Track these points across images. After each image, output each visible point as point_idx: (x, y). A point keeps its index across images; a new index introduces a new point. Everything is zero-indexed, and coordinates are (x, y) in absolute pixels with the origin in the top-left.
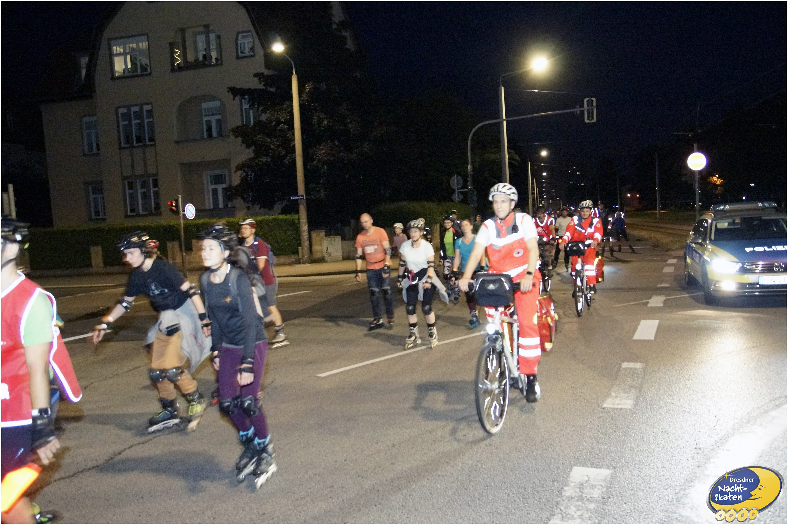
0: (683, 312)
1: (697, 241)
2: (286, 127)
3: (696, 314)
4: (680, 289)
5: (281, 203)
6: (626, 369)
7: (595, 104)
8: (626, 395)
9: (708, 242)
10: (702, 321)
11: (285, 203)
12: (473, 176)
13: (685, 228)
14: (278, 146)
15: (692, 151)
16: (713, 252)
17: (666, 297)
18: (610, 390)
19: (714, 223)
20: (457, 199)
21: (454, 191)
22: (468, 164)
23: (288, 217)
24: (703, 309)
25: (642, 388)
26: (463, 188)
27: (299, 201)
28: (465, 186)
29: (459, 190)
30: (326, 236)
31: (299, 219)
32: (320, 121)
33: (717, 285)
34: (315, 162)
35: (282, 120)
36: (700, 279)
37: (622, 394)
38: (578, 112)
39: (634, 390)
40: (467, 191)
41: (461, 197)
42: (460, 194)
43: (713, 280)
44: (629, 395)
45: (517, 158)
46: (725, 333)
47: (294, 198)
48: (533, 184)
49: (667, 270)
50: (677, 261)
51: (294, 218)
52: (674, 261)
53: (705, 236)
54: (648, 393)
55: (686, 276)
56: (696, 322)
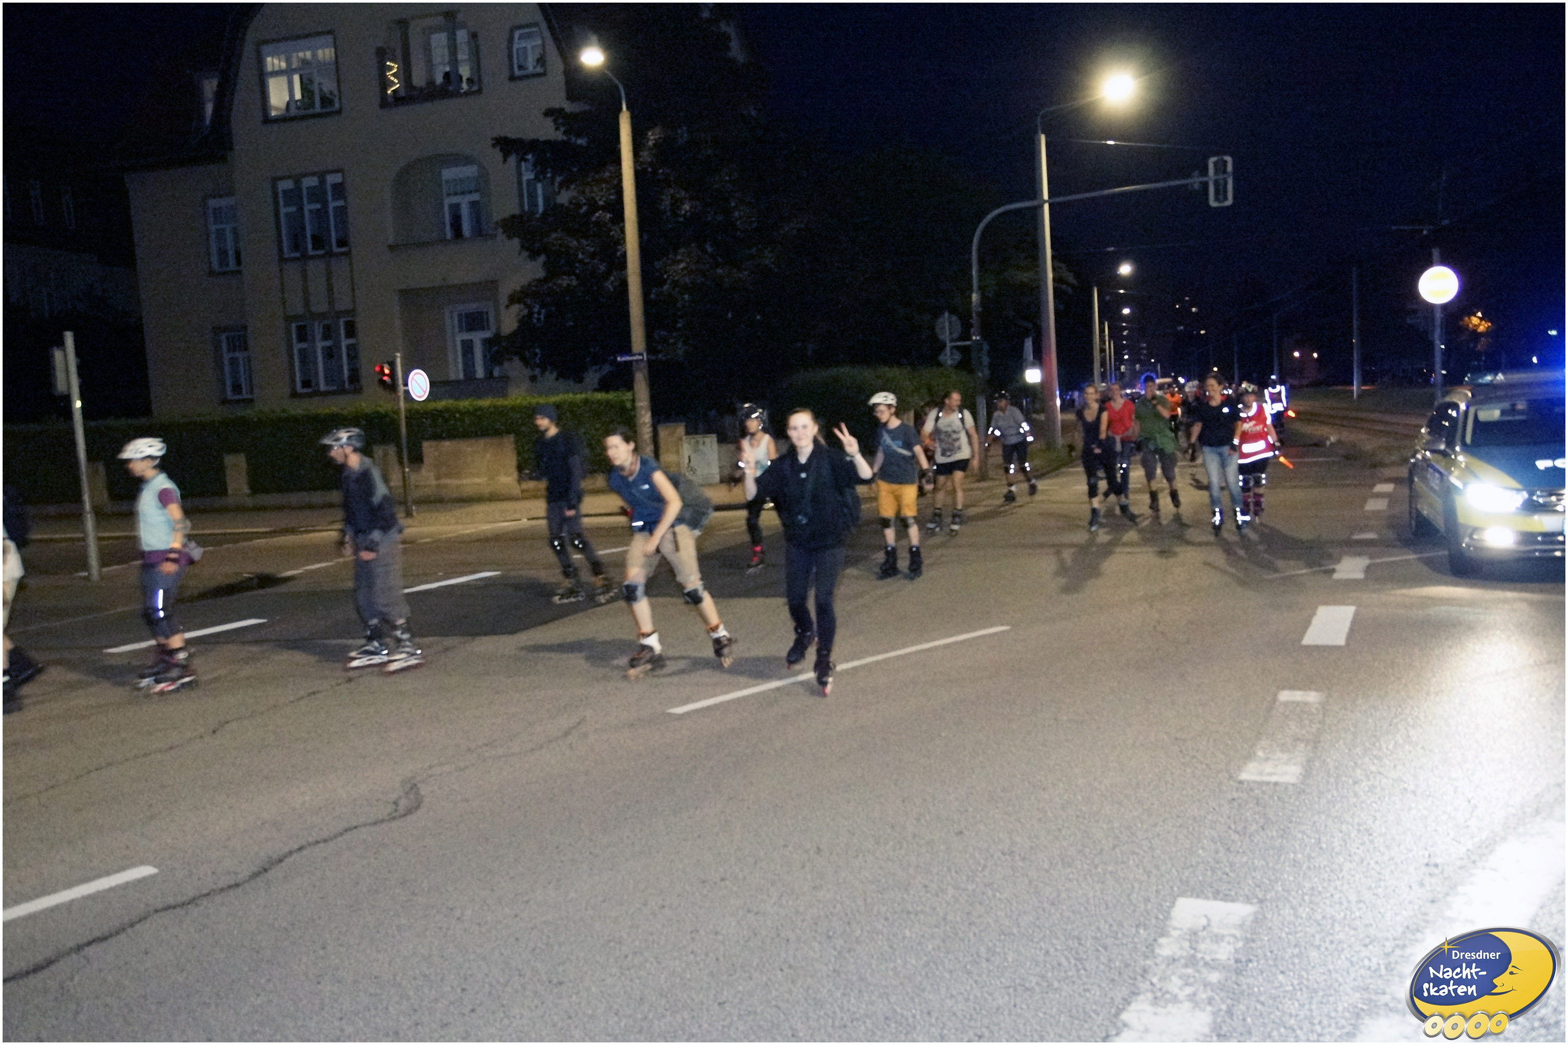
0: (1405, 591)
1: (1435, 448)
2: (609, 216)
3: (1431, 594)
4: (1399, 543)
5: (598, 367)
6: (1286, 704)
7: (1230, 168)
8: (1285, 756)
9: (1458, 448)
10: (1443, 608)
11: (606, 368)
12: (980, 315)
13: (1413, 421)
14: (593, 256)
15: (1428, 264)
16: (1468, 470)
17: (1371, 558)
18: (1255, 745)
19: (1472, 410)
20: (949, 362)
21: (945, 346)
22: (971, 291)
23: (611, 396)
24: (1446, 584)
25: (1319, 742)
26: (961, 339)
27: (634, 364)
28: (966, 336)
29: (953, 344)
30: (688, 433)
31: (633, 401)
32: (676, 203)
33: (1474, 537)
34: (666, 287)
35: (601, 203)
36: (1440, 523)
37: (1279, 755)
38: (1196, 186)
39: (1303, 745)
40: (969, 346)
41: (958, 357)
42: (955, 351)
43: (1467, 526)
44: (1293, 756)
45: (1071, 278)
46: (1491, 632)
47: (624, 359)
48: (1102, 331)
49: (1373, 505)
50: (1395, 489)
51: (624, 398)
52: (1388, 488)
53: (1454, 437)
54: (1332, 752)
55: (1411, 518)
56: (1432, 611)
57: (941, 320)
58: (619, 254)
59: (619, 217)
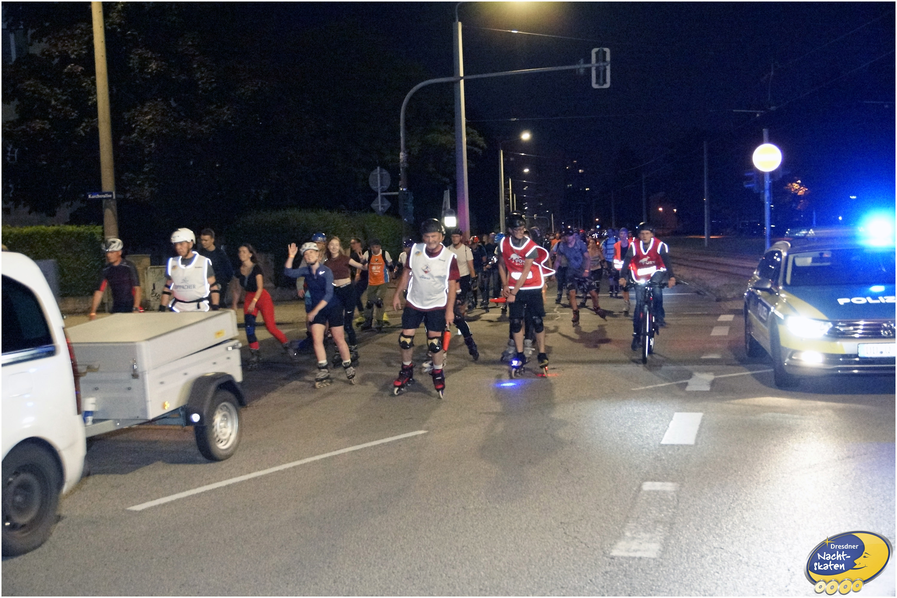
0: (741, 401)
1: (764, 287)
3: (761, 403)
4: (737, 362)
5: (69, 203)
6: (649, 493)
7: (608, 58)
8: (648, 536)
9: (781, 288)
10: (770, 414)
11: (78, 204)
13: (748, 264)
14: (65, 103)
16: (788, 305)
17: (715, 375)
18: (623, 526)
19: (791, 257)
20: (380, 209)
23: (82, 229)
24: (772, 395)
25: (674, 523)
27: (104, 202)
29: (384, 194)
30: (152, 264)
31: (103, 234)
33: (793, 357)
34: (135, 135)
36: (766, 344)
37: (643, 534)
38: (582, 71)
39: (661, 527)
40: (397, 196)
41: (387, 204)
42: (385, 199)
43: (788, 350)
44: (653, 535)
46: (806, 433)
47: (93, 197)
48: (506, 186)
49: (717, 332)
50: (734, 318)
51: (94, 231)
52: (729, 318)
53: (777, 278)
54: (684, 532)
55: (746, 343)
56: (761, 416)
57: (374, 173)
58: (90, 103)
59: (91, 70)
